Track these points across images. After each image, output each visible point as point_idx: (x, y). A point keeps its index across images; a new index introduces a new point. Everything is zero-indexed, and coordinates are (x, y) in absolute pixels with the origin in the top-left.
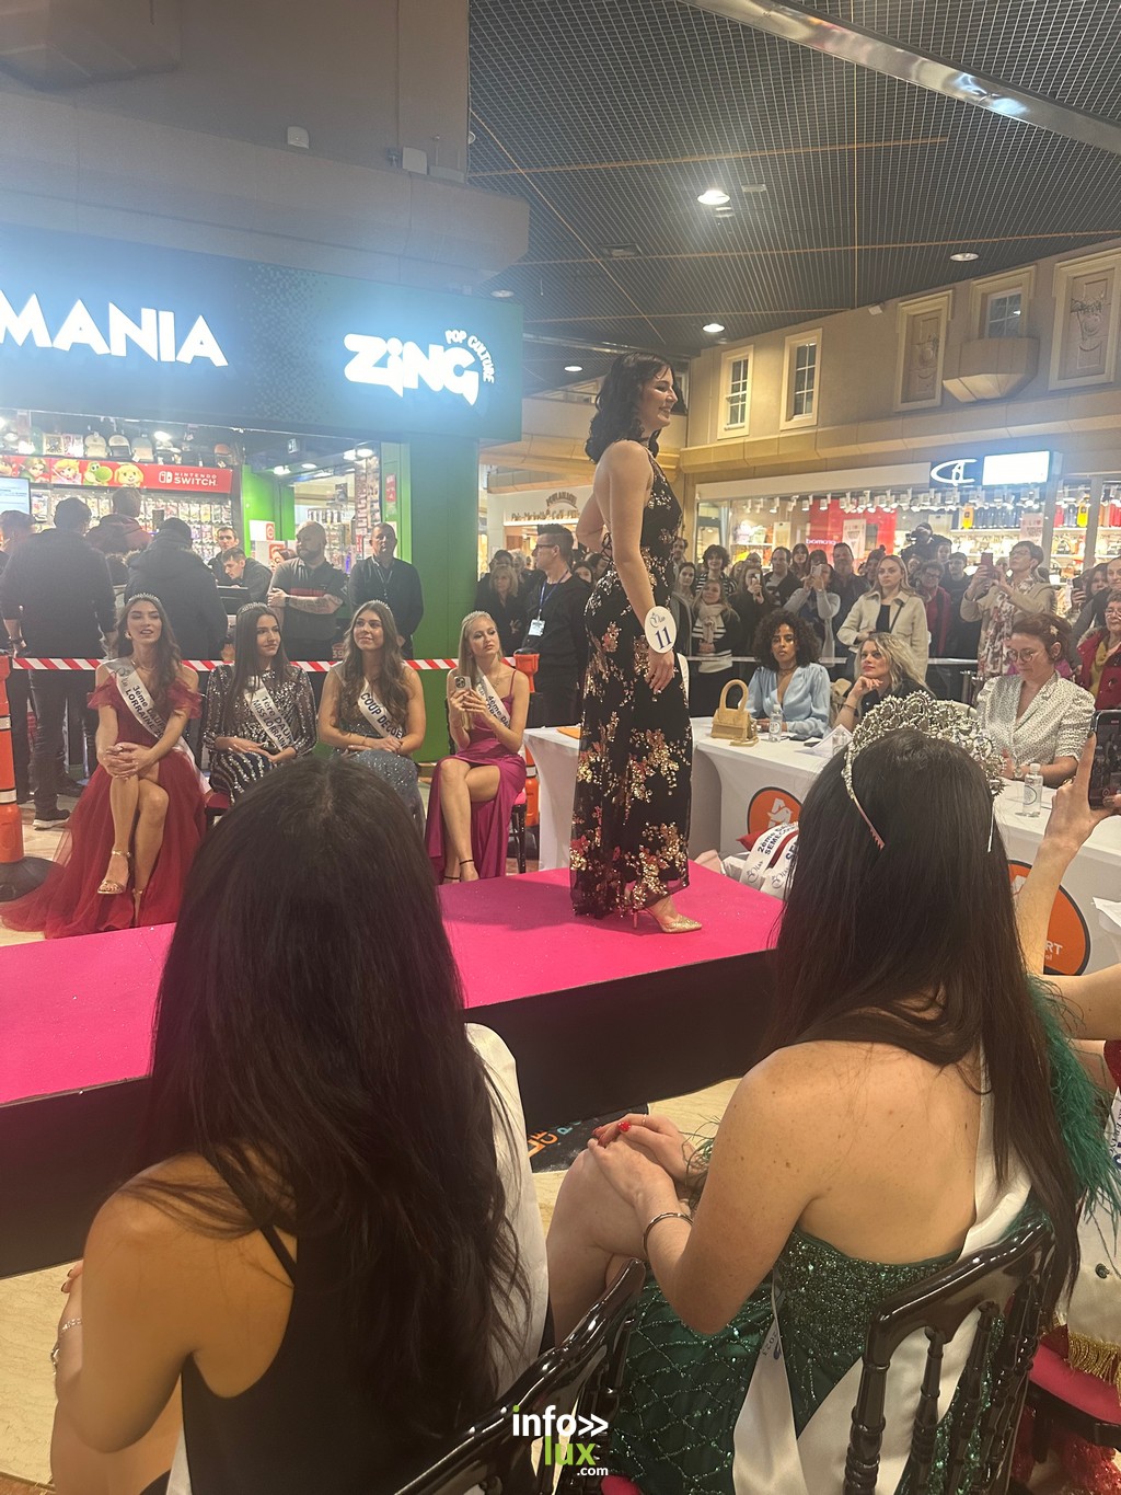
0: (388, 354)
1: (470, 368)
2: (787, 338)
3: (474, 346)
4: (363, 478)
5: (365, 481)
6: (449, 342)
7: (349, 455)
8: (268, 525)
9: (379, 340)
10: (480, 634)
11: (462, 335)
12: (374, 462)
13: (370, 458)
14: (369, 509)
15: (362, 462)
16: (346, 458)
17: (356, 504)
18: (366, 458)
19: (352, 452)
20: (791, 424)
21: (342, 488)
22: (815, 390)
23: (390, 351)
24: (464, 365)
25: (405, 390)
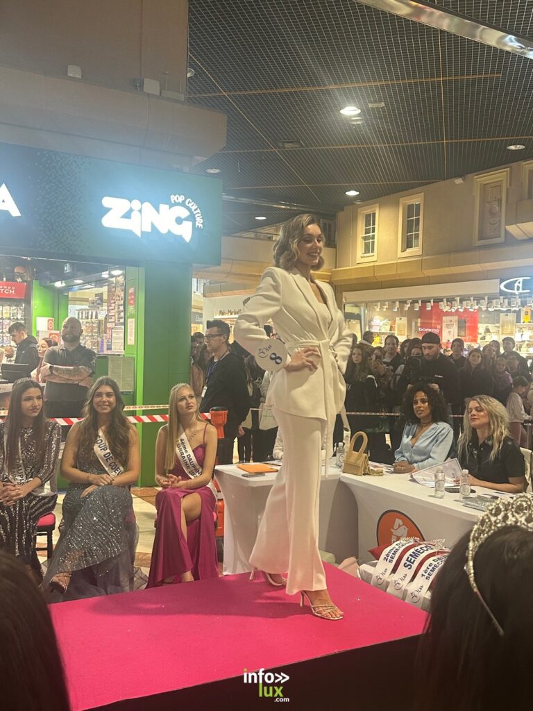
0: (131, 210)
1: (186, 219)
2: (401, 199)
3: (190, 205)
4: (113, 289)
5: (115, 291)
6: (173, 202)
7: (105, 275)
8: (49, 320)
9: (125, 202)
10: (184, 398)
11: (181, 198)
12: (121, 279)
13: (119, 276)
14: (116, 310)
15: (114, 279)
16: (103, 276)
17: (108, 306)
18: (116, 277)
19: (107, 272)
20: (405, 254)
21: (100, 296)
22: (421, 232)
23: (133, 208)
24: (183, 217)
25: (142, 232)
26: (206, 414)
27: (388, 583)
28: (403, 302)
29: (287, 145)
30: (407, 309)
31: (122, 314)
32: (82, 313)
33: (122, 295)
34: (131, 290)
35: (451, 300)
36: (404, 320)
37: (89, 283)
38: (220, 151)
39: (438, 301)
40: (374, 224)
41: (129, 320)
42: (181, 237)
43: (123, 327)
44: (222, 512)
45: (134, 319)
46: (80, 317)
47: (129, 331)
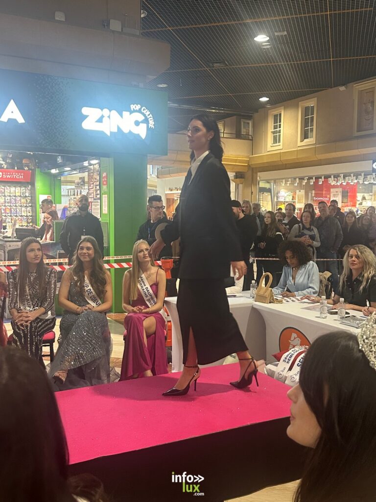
0: (102, 117)
1: (142, 122)
2: (300, 102)
3: (145, 112)
4: (92, 174)
5: (93, 176)
6: (132, 110)
7: (86, 164)
9: (99, 110)
10: (142, 251)
11: (138, 107)
12: (97, 167)
14: (94, 188)
15: (92, 167)
16: (84, 165)
17: (89, 186)
18: (93, 165)
19: (87, 162)
20: (303, 143)
21: (82, 179)
22: (314, 127)
23: (104, 115)
24: (140, 121)
25: (111, 133)
26: (158, 262)
27: (286, 378)
28: (302, 179)
29: (215, 65)
30: (304, 184)
31: (98, 192)
32: (71, 192)
33: (98, 178)
34: (104, 175)
35: (336, 177)
36: (303, 192)
37: (75, 170)
38: (167, 70)
39: (327, 177)
40: (280, 122)
41: (103, 196)
42: (138, 135)
43: (99, 201)
44: (170, 330)
45: (106, 195)
46: (69, 194)
47: (103, 204)
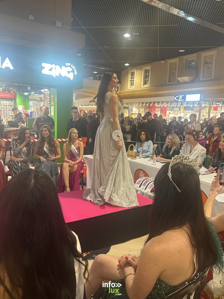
1: (71, 72)
2: (143, 67)
3: (72, 67)
5: (46, 97)
6: (67, 66)
8: (23, 106)
9: (50, 65)
11: (69, 64)
13: (48, 91)
14: (47, 103)
16: (42, 91)
17: (44, 102)
22: (149, 79)
23: (53, 67)
24: (70, 71)
25: (56, 76)
29: (105, 46)
30: (144, 105)
31: (49, 105)
32: (35, 104)
33: (49, 98)
34: (52, 96)
35: (158, 103)
36: (143, 109)
37: (36, 93)
39: (154, 103)
42: (69, 78)
